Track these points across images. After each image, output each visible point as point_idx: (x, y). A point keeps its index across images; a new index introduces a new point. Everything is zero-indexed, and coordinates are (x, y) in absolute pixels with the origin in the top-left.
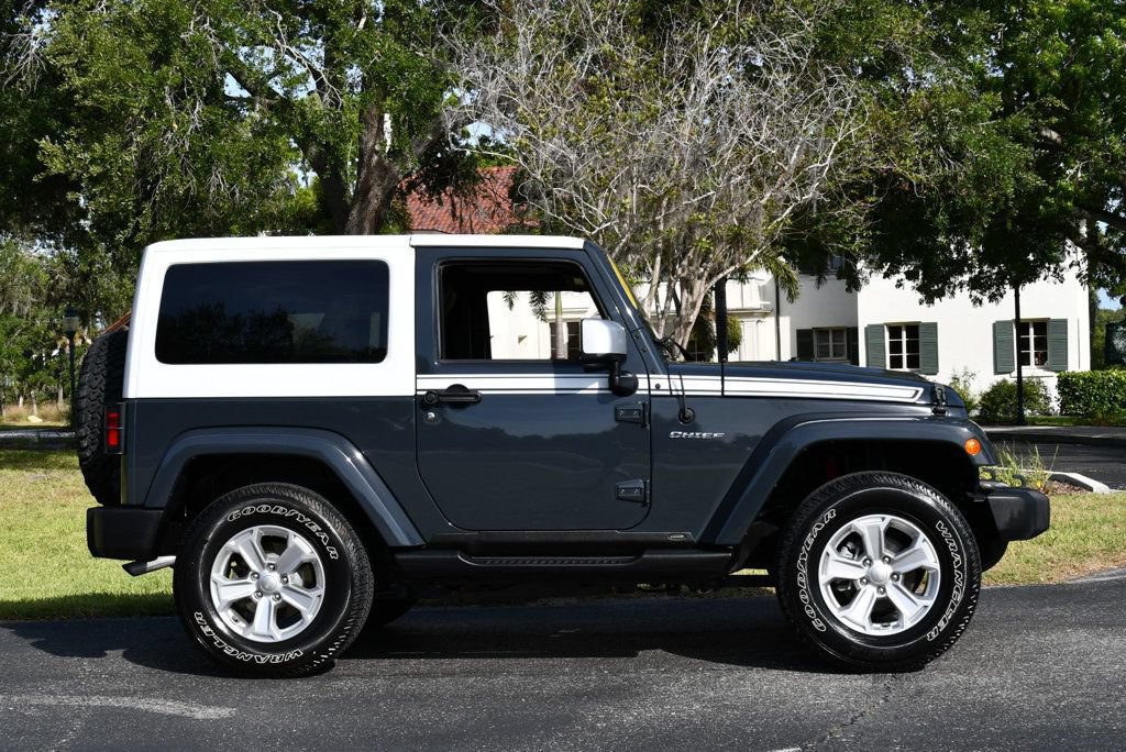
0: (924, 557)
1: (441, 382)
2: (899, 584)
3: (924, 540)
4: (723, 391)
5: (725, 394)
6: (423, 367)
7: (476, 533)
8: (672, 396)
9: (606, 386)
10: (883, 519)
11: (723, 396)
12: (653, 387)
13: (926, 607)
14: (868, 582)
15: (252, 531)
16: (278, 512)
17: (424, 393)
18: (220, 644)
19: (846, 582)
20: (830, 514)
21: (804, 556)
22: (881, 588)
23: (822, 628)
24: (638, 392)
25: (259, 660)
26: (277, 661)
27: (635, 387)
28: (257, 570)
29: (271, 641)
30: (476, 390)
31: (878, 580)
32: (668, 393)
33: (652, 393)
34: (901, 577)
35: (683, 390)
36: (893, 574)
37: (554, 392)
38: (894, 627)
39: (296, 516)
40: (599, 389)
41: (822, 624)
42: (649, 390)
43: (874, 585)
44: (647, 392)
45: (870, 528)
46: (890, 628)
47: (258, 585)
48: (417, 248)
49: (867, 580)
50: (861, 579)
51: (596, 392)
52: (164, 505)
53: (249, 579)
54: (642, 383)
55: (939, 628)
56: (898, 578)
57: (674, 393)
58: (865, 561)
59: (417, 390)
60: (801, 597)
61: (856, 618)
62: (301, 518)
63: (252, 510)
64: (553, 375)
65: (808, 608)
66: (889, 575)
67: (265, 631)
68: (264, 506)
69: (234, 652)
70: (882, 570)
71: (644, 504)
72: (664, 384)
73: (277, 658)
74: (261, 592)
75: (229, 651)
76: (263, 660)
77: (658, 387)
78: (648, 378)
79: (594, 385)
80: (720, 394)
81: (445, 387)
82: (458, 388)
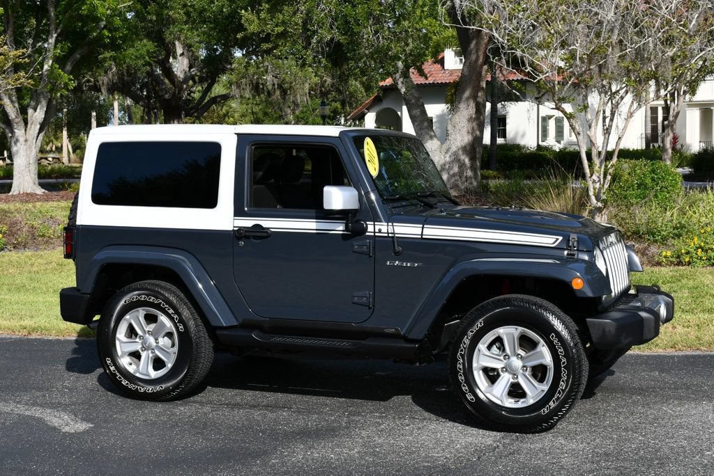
0: (543, 357)
1: (248, 223)
2: (527, 374)
3: (544, 345)
4: (422, 235)
5: (424, 237)
6: (239, 212)
7: (268, 319)
8: (388, 237)
9: (345, 229)
10: (517, 329)
11: (422, 239)
12: (377, 231)
13: (543, 391)
14: (506, 371)
15: (138, 311)
16: (151, 300)
17: (238, 229)
18: (120, 378)
19: (494, 370)
20: (480, 324)
21: (462, 350)
22: (515, 375)
23: (472, 399)
24: (367, 234)
25: (140, 390)
26: (150, 391)
27: (366, 230)
28: (142, 334)
29: (149, 378)
30: (269, 228)
31: (512, 370)
32: (386, 235)
33: (376, 234)
34: (528, 369)
35: (394, 233)
36: (524, 367)
37: (315, 231)
38: (523, 402)
39: (161, 303)
40: (343, 231)
41: (472, 397)
42: (375, 232)
43: (510, 373)
44: (373, 234)
45: (507, 334)
46: (520, 403)
47: (142, 343)
48: (238, 135)
49: (505, 369)
50: (502, 368)
51: (341, 232)
52: (89, 292)
53: (138, 340)
54: (370, 228)
55: (550, 406)
56: (526, 370)
57: (390, 235)
58: (505, 356)
59: (234, 227)
60: (460, 377)
61: (496, 394)
62: (163, 305)
63: (137, 298)
64: (315, 220)
65: (464, 386)
66: (520, 367)
67: (145, 372)
68: (143, 296)
69: (127, 384)
70: (517, 363)
71: (370, 308)
72: (384, 229)
73: (150, 389)
74: (145, 348)
75: (124, 382)
76: (142, 390)
77: (380, 231)
78: (374, 225)
79: (339, 228)
80: (420, 237)
81: (250, 226)
82: (257, 227)
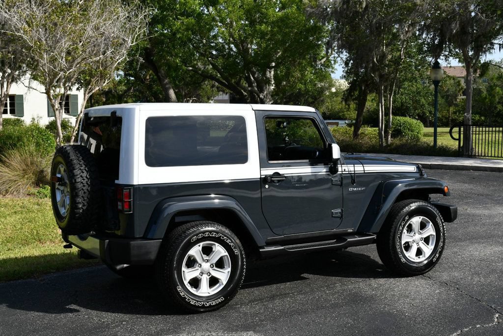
0: (431, 230)
1: (269, 172)
2: (423, 241)
3: (431, 224)
5: (365, 172)
6: (263, 165)
7: (283, 236)
9: (328, 171)
10: (420, 218)
11: (364, 173)
12: (343, 170)
13: (432, 249)
14: (414, 242)
15: (200, 245)
17: (264, 176)
18: (189, 300)
19: (408, 243)
20: (407, 218)
21: (399, 234)
22: (418, 244)
23: (404, 261)
24: (338, 173)
25: (206, 304)
26: (214, 304)
27: (337, 170)
28: (201, 263)
29: (209, 295)
30: (283, 174)
31: (417, 241)
32: (348, 172)
33: (343, 173)
34: (423, 239)
35: (354, 171)
37: (311, 174)
39: (221, 236)
42: (342, 171)
43: (416, 243)
44: (341, 173)
45: (416, 222)
46: (421, 258)
47: (201, 270)
50: (412, 241)
51: (325, 173)
52: (162, 237)
53: (197, 268)
54: (340, 169)
55: (436, 257)
57: (350, 172)
58: (413, 234)
59: (261, 175)
60: (398, 250)
61: (412, 256)
62: (223, 237)
63: (202, 235)
64: (310, 167)
65: (400, 254)
66: (420, 238)
67: (205, 291)
69: (195, 303)
70: (418, 237)
71: (340, 219)
72: (347, 169)
74: (202, 273)
76: (208, 304)
77: (345, 170)
78: (341, 167)
79: (324, 170)
81: (272, 174)
82: (277, 174)
